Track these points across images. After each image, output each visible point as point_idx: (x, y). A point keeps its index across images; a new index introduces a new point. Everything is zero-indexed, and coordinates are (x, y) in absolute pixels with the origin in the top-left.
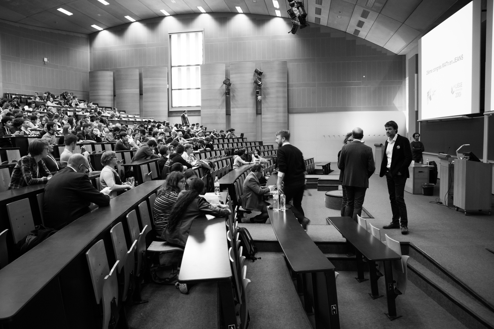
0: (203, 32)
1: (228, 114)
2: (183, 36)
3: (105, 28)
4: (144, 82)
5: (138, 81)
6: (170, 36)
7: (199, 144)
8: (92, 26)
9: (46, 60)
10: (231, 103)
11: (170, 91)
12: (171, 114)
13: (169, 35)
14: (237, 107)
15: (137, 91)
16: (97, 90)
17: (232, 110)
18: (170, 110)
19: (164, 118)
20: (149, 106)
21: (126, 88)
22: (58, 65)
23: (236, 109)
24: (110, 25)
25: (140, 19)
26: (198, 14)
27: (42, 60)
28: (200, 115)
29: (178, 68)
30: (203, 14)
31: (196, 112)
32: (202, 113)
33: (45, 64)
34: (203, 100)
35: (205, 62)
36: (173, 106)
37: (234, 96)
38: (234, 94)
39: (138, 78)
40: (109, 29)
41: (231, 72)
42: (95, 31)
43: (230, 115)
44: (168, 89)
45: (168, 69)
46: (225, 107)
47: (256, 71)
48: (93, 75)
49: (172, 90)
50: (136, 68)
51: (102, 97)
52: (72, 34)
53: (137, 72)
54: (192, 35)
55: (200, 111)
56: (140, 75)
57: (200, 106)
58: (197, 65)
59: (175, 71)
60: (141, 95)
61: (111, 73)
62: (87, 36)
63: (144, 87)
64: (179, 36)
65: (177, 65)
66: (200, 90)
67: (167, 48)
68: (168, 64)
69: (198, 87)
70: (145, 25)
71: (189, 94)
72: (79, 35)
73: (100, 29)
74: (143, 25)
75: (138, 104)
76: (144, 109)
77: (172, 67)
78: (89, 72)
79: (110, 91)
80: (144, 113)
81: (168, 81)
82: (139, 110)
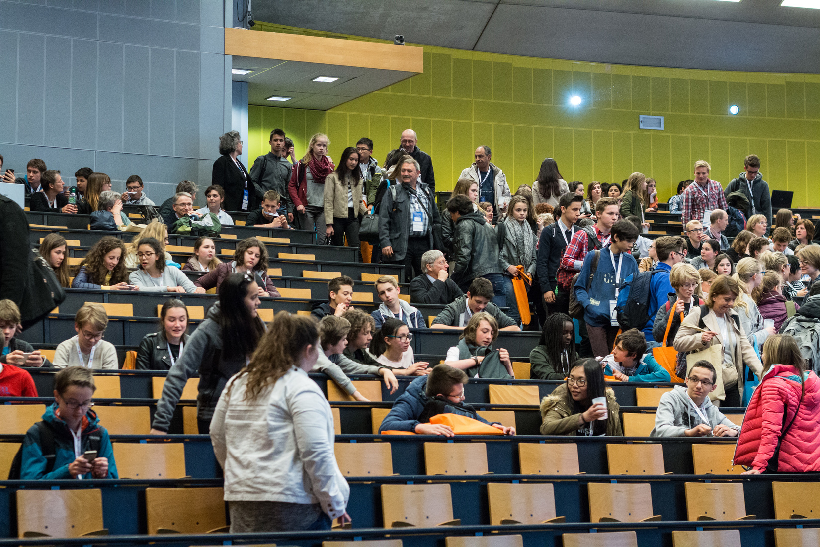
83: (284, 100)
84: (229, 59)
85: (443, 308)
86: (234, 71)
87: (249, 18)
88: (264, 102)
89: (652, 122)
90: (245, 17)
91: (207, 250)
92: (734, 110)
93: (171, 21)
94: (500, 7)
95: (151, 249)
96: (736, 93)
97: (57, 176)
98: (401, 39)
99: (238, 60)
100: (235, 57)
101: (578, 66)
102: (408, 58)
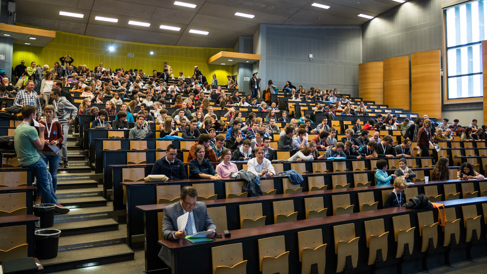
2: (463, 8)
3: (376, 15)
4: (413, 71)
5: (408, 70)
6: (445, 12)
8: (359, 16)
9: (311, 56)
11: (444, 80)
12: (445, 108)
13: (442, 10)
15: (407, 81)
16: (369, 83)
18: (445, 103)
19: (438, 114)
20: (420, 99)
21: (394, 80)
22: (325, 60)
24: (380, 12)
27: (307, 57)
28: (482, 109)
29: (457, 50)
31: (478, 105)
32: (484, 105)
33: (311, 60)
36: (450, 98)
39: (408, 66)
40: (379, 16)
44: (442, 77)
45: (441, 52)
48: (362, 68)
49: (448, 77)
50: (407, 55)
51: (372, 91)
53: (406, 59)
54: (475, 4)
55: (482, 103)
56: (410, 62)
57: (482, 97)
58: (480, 42)
59: (452, 54)
60: (410, 86)
61: (381, 64)
62: (358, 28)
63: (412, 76)
64: (457, 10)
65: (455, 45)
66: (482, 75)
67: (441, 27)
68: (442, 46)
69: (479, 72)
70: (416, 4)
71: (470, 81)
72: (350, 27)
73: (370, 17)
74: (413, 4)
75: (408, 97)
76: (413, 103)
77: (447, 49)
78: (360, 65)
79: (380, 83)
80: (412, 107)
81: (442, 67)
82: (408, 104)
83: (29, 44)
88: (20, 44)
89: (131, 55)
90: (13, 22)
92: (152, 53)
94: (88, 24)
96: (153, 49)
101: (112, 40)
102: (51, 34)
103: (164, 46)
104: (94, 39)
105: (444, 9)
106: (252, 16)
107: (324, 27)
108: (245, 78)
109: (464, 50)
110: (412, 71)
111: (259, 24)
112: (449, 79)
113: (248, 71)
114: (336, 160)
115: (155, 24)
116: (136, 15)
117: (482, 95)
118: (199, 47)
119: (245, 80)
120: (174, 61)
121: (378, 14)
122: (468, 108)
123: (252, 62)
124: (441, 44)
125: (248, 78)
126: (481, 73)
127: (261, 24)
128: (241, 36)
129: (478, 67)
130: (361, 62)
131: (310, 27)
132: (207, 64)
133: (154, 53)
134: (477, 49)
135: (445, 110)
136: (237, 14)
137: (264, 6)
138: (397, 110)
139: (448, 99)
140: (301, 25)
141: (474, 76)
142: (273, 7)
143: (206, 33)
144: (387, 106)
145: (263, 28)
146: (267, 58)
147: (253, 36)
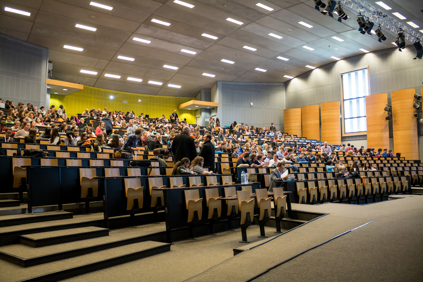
0: (368, 69)
1: (391, 136)
2: (353, 74)
3: (295, 76)
5: (318, 114)
6: (342, 76)
7: (317, 157)
8: (284, 76)
9: (252, 104)
10: (393, 127)
11: (342, 121)
12: (343, 139)
13: (340, 75)
14: (398, 130)
15: (318, 122)
16: (291, 123)
17: (394, 133)
18: (343, 136)
19: (339, 143)
20: (327, 133)
21: (309, 120)
22: (261, 107)
23: (397, 132)
24: (298, 74)
25: (319, 66)
26: (362, 54)
27: (249, 104)
28: (367, 139)
29: (350, 101)
30: (368, 54)
31: (364, 137)
32: (368, 136)
33: (252, 107)
34: (368, 126)
35: (371, 93)
37: (395, 120)
38: (396, 118)
39: (318, 112)
40: (298, 77)
41: (392, 100)
42: (288, 79)
43: (393, 137)
44: (341, 119)
45: (340, 102)
46: (389, 131)
47: (415, 96)
48: (286, 112)
49: (345, 119)
50: (317, 104)
51: (293, 128)
52: (271, 84)
53: (317, 107)
54: (360, 73)
55: (366, 135)
56: (320, 109)
57: (366, 131)
58: (364, 97)
59: (347, 103)
60: (320, 124)
61: (299, 110)
62: (283, 84)
63: (322, 118)
64: (349, 75)
65: (349, 98)
66: (366, 117)
67: (339, 86)
68: (340, 98)
69: (364, 116)
70: (323, 70)
71: (358, 122)
72: (277, 84)
73: (291, 78)
74: (321, 70)
75: (319, 132)
76: (322, 136)
77: (344, 100)
78: (284, 110)
79: (298, 123)
80: (322, 139)
81: (341, 112)
82: (319, 137)
83: (57, 93)
84: (47, 84)
85: (83, 128)
86: (48, 87)
87: (51, 78)
88: (53, 94)
89: (125, 102)
90: (50, 77)
91: (40, 116)
92: (140, 101)
93: (35, 76)
94: (99, 79)
95: (33, 115)
96: (140, 98)
97: (12, 102)
98: (79, 83)
99: (48, 85)
100: (48, 84)
101: (112, 91)
102: (80, 87)
103: (148, 96)
104: (100, 90)
105: (341, 75)
106: (213, 76)
107: (260, 84)
108: (205, 119)
109: (354, 101)
110: (322, 115)
111: (217, 81)
112: (345, 120)
113: (208, 114)
114: (303, 163)
115: (145, 80)
116: (134, 73)
117: (366, 130)
118: (172, 96)
119: (205, 121)
120: (155, 107)
121: (296, 76)
122: (357, 139)
123: (211, 108)
124: (340, 97)
125: (208, 119)
126: (365, 116)
127: (218, 81)
128: (203, 89)
129: (363, 112)
130: (285, 109)
131: (251, 84)
132: (178, 109)
133: (141, 101)
134: (362, 101)
135: (343, 140)
136: (204, 74)
137: (223, 69)
138: (313, 140)
139: (345, 133)
140: (245, 82)
141: (360, 118)
142: (229, 70)
143: (179, 87)
144: (306, 138)
145: (220, 84)
146: (223, 105)
147: (211, 89)
